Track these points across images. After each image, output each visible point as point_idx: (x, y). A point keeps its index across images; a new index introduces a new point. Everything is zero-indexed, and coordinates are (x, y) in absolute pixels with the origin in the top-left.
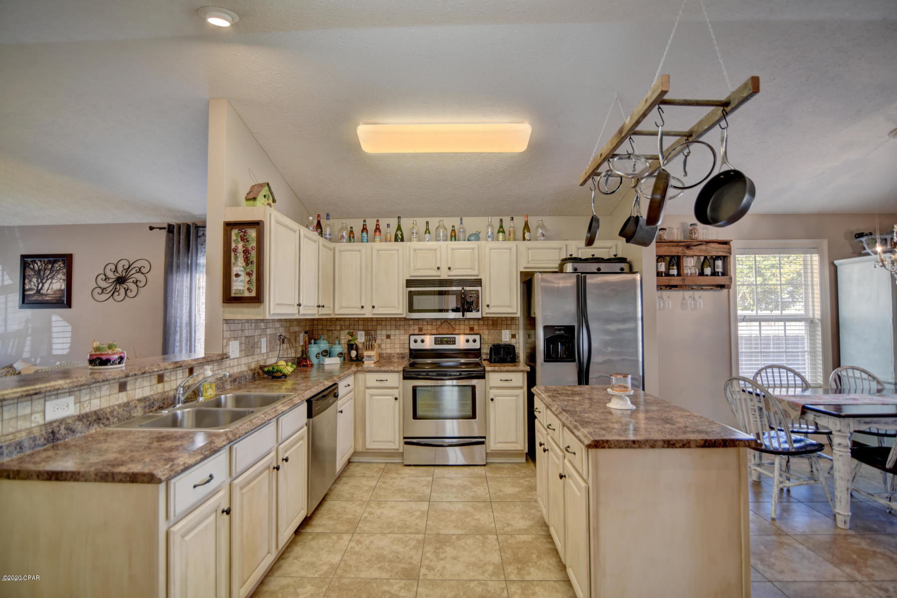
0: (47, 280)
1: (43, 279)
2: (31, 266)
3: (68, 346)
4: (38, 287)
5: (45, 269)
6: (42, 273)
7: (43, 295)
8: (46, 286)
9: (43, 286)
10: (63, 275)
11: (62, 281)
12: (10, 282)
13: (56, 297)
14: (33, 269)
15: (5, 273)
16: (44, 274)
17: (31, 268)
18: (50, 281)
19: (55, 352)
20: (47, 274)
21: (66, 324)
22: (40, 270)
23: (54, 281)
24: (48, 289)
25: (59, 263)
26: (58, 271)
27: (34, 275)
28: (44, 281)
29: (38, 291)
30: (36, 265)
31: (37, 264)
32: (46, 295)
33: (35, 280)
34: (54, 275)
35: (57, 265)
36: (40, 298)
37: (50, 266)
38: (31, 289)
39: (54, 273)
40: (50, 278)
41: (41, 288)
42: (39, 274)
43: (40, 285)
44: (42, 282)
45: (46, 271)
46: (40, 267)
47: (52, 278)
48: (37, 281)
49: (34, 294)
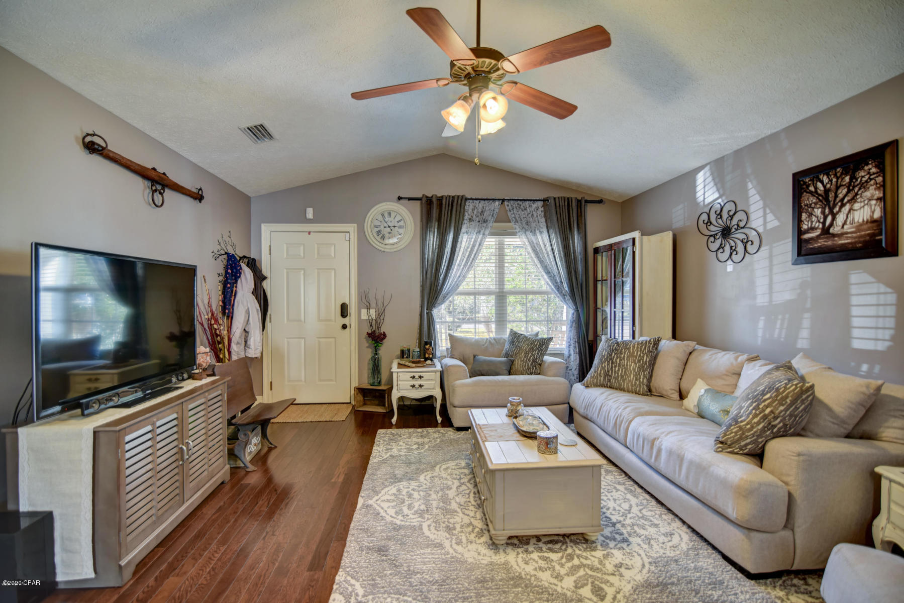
0: (843, 205)
1: (835, 205)
2: (812, 188)
3: (888, 334)
4: (824, 223)
5: (837, 188)
6: (831, 195)
7: (834, 235)
8: (840, 219)
9: (834, 219)
10: (877, 189)
11: (874, 202)
12: (776, 223)
13: (861, 237)
14: (815, 193)
15: (768, 211)
16: (836, 196)
17: (811, 192)
18: (847, 207)
19: (857, 344)
20: (841, 196)
21: (883, 288)
22: (827, 191)
23: (857, 206)
24: (845, 224)
25: (866, 168)
26: (864, 186)
27: (816, 204)
28: (837, 209)
29: (826, 231)
30: (819, 185)
31: (822, 182)
32: (840, 236)
33: (818, 212)
34: (857, 194)
35: (862, 173)
36: (830, 243)
37: (847, 179)
38: (812, 229)
39: (856, 189)
40: (849, 201)
41: (831, 225)
42: (826, 198)
43: (829, 219)
44: (831, 212)
45: (839, 191)
46: (828, 186)
47: (853, 200)
48: (823, 213)
49: (818, 237)
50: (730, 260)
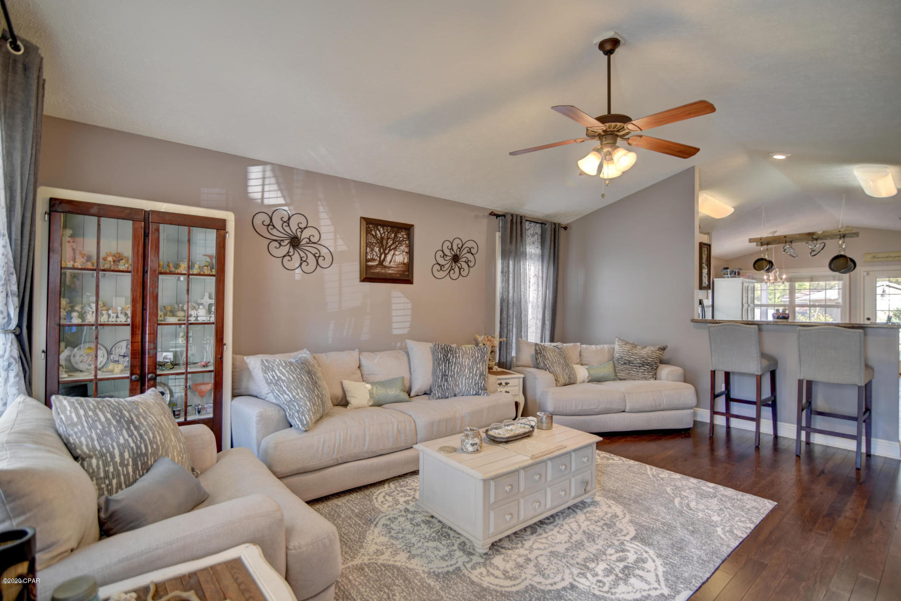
0: (390, 250)
1: (386, 249)
2: (373, 233)
3: (408, 325)
4: (380, 257)
5: (388, 239)
6: (385, 242)
7: (386, 267)
8: (389, 257)
9: (385, 257)
10: (406, 247)
11: (404, 253)
12: (345, 248)
13: (399, 271)
14: (375, 236)
15: (338, 236)
16: (387, 244)
17: (372, 235)
18: (392, 252)
19: (395, 332)
20: (389, 244)
21: (406, 300)
22: (382, 238)
23: (397, 253)
24: (391, 261)
25: (402, 233)
26: (400, 242)
27: (376, 244)
28: (387, 252)
29: (381, 263)
30: (378, 232)
31: (380, 231)
32: (389, 268)
33: (377, 249)
34: (397, 246)
35: (400, 236)
36: (383, 271)
37: (393, 235)
38: (373, 260)
39: (397, 243)
40: (393, 249)
41: (384, 260)
42: (382, 242)
43: (383, 256)
44: (384, 252)
45: (389, 241)
46: (383, 235)
47: (395, 249)
48: (379, 251)
49: (377, 265)
50: (300, 268)
